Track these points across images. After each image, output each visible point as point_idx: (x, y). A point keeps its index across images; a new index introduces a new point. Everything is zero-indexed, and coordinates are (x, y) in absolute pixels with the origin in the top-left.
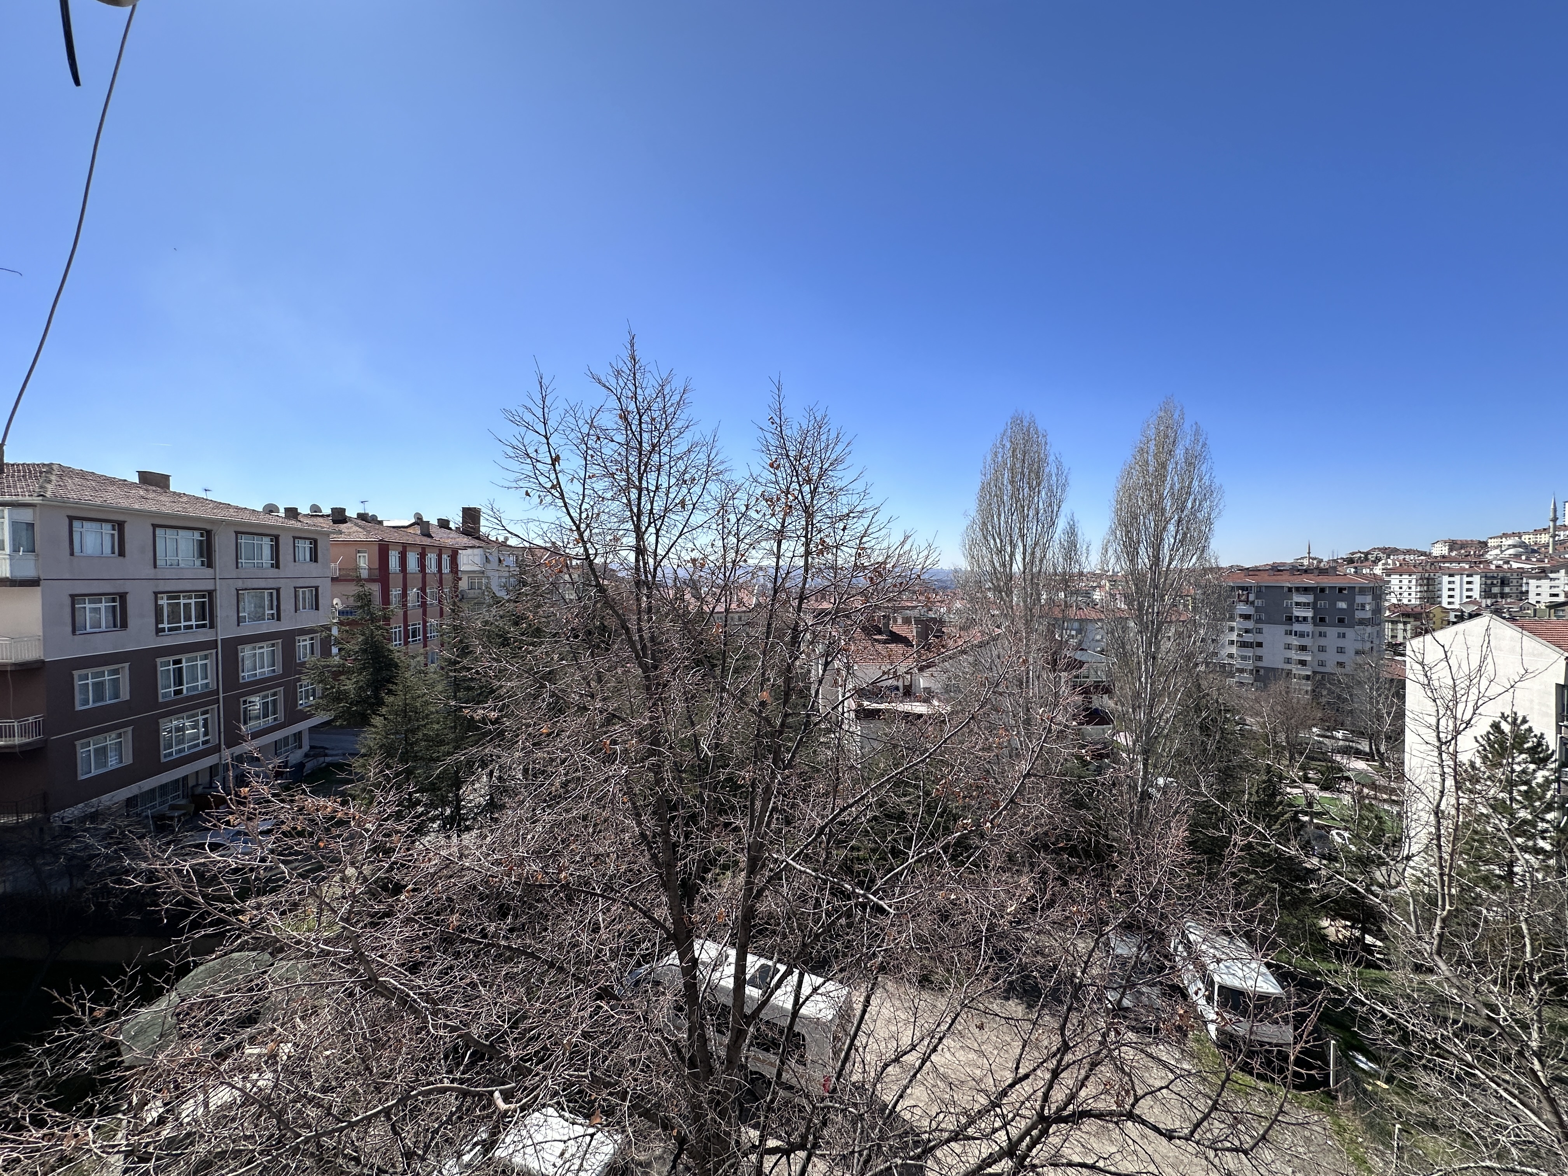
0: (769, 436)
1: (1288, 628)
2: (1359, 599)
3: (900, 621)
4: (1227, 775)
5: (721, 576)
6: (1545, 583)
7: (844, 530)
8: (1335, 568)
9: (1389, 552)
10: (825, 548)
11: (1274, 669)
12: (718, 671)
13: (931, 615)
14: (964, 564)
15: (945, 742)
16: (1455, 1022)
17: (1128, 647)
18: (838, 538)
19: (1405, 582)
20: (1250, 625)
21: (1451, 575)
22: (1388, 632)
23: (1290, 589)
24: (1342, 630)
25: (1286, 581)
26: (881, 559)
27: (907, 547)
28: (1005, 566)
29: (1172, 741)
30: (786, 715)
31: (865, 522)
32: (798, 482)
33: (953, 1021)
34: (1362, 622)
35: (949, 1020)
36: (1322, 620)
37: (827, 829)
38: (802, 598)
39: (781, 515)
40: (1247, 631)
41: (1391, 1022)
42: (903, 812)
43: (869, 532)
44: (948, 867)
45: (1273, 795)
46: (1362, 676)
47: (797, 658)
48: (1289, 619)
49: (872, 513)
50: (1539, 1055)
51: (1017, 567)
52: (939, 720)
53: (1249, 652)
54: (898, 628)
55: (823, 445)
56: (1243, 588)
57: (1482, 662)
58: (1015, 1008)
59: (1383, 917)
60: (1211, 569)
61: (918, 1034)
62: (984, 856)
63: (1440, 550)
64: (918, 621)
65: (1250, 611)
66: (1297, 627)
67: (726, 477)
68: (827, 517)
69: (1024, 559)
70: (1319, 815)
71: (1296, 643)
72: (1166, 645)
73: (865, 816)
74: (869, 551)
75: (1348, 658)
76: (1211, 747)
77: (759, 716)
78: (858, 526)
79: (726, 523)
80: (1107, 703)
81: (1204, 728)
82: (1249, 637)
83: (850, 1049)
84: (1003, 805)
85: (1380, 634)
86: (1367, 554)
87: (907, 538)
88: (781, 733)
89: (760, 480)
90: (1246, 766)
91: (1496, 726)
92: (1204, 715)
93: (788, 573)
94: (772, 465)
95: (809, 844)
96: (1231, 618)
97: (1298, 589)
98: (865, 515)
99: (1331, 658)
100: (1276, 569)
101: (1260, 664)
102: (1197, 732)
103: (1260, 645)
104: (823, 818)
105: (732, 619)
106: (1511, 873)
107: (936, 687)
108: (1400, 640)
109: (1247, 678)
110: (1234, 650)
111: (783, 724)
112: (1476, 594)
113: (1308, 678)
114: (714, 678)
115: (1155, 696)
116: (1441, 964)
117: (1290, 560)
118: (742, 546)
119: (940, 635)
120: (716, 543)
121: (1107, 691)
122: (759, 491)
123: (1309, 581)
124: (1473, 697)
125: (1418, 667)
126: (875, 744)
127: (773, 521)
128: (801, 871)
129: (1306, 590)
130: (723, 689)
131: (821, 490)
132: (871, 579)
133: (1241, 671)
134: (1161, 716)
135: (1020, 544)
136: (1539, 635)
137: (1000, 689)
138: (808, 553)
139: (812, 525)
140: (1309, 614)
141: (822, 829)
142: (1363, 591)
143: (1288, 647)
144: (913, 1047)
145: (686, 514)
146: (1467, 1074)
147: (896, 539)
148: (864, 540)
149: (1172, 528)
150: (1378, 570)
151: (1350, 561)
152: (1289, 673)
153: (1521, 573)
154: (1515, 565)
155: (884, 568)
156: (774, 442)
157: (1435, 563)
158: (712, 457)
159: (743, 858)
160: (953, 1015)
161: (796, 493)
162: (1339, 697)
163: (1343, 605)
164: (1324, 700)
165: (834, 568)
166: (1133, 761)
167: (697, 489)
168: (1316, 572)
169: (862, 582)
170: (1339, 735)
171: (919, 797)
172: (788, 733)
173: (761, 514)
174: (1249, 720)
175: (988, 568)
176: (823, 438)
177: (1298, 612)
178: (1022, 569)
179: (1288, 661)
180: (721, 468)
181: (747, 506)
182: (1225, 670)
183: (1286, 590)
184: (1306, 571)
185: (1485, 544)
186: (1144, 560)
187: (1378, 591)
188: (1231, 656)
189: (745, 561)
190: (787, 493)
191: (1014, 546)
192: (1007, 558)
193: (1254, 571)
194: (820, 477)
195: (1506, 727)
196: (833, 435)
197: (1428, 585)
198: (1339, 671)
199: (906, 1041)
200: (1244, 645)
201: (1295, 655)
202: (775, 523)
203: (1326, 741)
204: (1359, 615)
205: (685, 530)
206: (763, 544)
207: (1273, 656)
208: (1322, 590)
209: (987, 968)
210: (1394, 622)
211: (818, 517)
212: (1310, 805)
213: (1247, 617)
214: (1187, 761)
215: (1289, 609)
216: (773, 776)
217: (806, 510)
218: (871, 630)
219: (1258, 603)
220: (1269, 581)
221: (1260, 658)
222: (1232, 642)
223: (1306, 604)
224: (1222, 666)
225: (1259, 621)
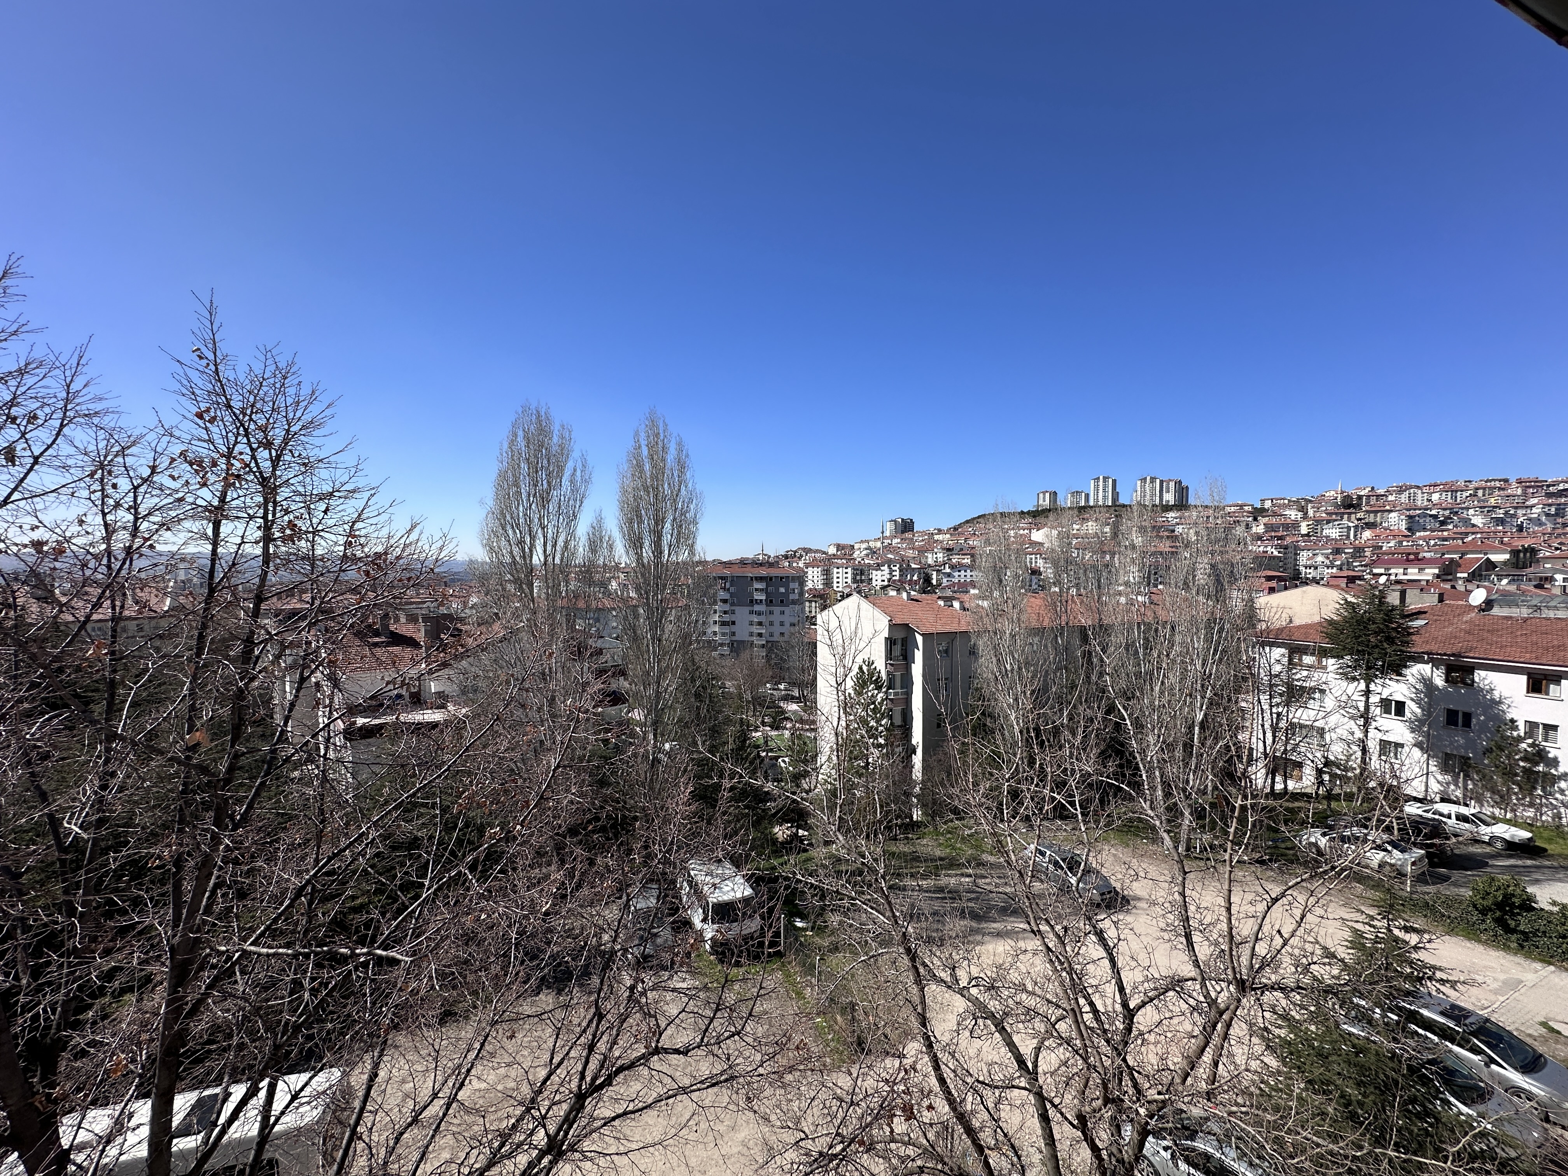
0: (195, 376)
1: (751, 608)
2: (792, 585)
3: (403, 620)
4: (715, 732)
5: (101, 569)
6: (879, 573)
7: (325, 512)
8: (777, 562)
9: (808, 551)
10: (294, 533)
11: (743, 642)
12: (98, 709)
13: (443, 610)
14: (481, 555)
15: (467, 750)
16: (847, 872)
17: (639, 632)
18: (315, 520)
19: (815, 573)
20: (727, 607)
21: (838, 568)
22: (807, 609)
23: (752, 578)
24: (782, 609)
25: (750, 572)
26: (380, 549)
27: (414, 536)
28: (524, 558)
29: (675, 711)
30: (237, 756)
31: (360, 504)
32: (249, 443)
33: (482, 1045)
34: (794, 602)
35: (477, 1046)
36: (771, 601)
37: (309, 889)
38: (259, 599)
39: (219, 487)
40: (725, 612)
41: (816, 887)
42: (416, 838)
43: (364, 516)
44: (477, 888)
45: (745, 741)
46: (794, 641)
47: (253, 679)
48: (752, 601)
49: (368, 494)
50: (883, 877)
51: (537, 559)
52: (457, 726)
53: (726, 630)
54: (403, 628)
55: (290, 401)
56: (722, 578)
57: (856, 628)
58: (547, 1000)
59: (808, 814)
60: (700, 563)
61: (440, 1078)
62: (512, 860)
63: (832, 550)
64: (426, 619)
65: (727, 596)
66: (757, 608)
67: (108, 421)
68: (297, 493)
69: (545, 551)
70: (771, 750)
71: (756, 620)
72: (669, 627)
73: (364, 856)
74: (362, 540)
75: (786, 629)
76: (703, 712)
77: (187, 765)
78: (350, 508)
79: (110, 490)
80: (623, 684)
81: (697, 696)
82: (727, 618)
83: (350, 1140)
84: (533, 804)
85: (803, 610)
86: (795, 552)
87: (413, 527)
88: (227, 781)
89: (177, 433)
90: (728, 721)
91: (861, 669)
92: (698, 683)
93: (234, 564)
94: (200, 416)
95: (281, 915)
96: (715, 603)
97: (756, 578)
98: (356, 495)
99: (777, 629)
100: (743, 562)
101: (734, 638)
102: (693, 700)
103: (734, 623)
104: (299, 874)
105: (124, 630)
106: (868, 764)
107: (450, 689)
108: (813, 614)
109: (726, 650)
110: (716, 628)
111: (231, 769)
112: (849, 581)
113: (763, 646)
114: (93, 722)
115: (662, 673)
116: (840, 837)
117: (751, 556)
118: (144, 526)
119: (457, 634)
120: (89, 519)
121: (623, 673)
122: (176, 449)
123: (763, 572)
124: (853, 651)
125: (826, 633)
126: (376, 769)
127: (205, 493)
128: (268, 955)
129: (760, 579)
130: (113, 736)
131: (288, 458)
132: (367, 573)
133: (722, 645)
134: (666, 690)
135: (540, 535)
136: (879, 607)
137: (527, 685)
138: (267, 539)
139: (275, 503)
140: (764, 598)
141: (299, 892)
142: (794, 579)
143: (751, 623)
144: (435, 1096)
145: (18, 471)
146: (852, 905)
147: (399, 526)
148: (359, 525)
149: (668, 526)
150: (801, 564)
151: (786, 557)
152: (752, 643)
153: (869, 565)
154: (867, 561)
155: (385, 561)
156: (202, 383)
157: (830, 558)
158: (74, 387)
159: (161, 970)
160: (481, 1039)
161: (247, 458)
162: (782, 659)
163: (782, 590)
164: (773, 662)
165: (311, 559)
166: (645, 733)
167: (41, 436)
168: (767, 565)
169: (353, 575)
170: (782, 687)
171: (435, 816)
172: (241, 778)
173: (182, 481)
174: (728, 684)
175: (508, 559)
176: (291, 391)
177: (757, 596)
178: (542, 559)
179: (751, 634)
180: (98, 406)
181: (153, 469)
182: (711, 645)
183: (749, 578)
184: (761, 565)
185: (853, 546)
186: (647, 553)
187: (801, 580)
188: (715, 633)
189: (151, 547)
190: (229, 456)
191: (533, 538)
192: (527, 550)
193: (728, 564)
194: (286, 441)
195: (865, 668)
196: (305, 391)
197: (827, 575)
198: (781, 639)
199: (425, 1094)
200: (723, 624)
201: (756, 629)
202: (207, 496)
203: (775, 693)
204: (791, 597)
205: (16, 496)
206: (187, 524)
207: (742, 633)
208: (771, 579)
209: (517, 974)
210: (810, 602)
211: (283, 493)
212: (766, 742)
213: (725, 601)
214: (686, 726)
215: (751, 594)
216: (216, 840)
217: (264, 481)
218: (364, 632)
219: (732, 589)
220: (738, 572)
221: (734, 634)
222: (715, 622)
223: (762, 590)
224: (709, 642)
225: (732, 604)
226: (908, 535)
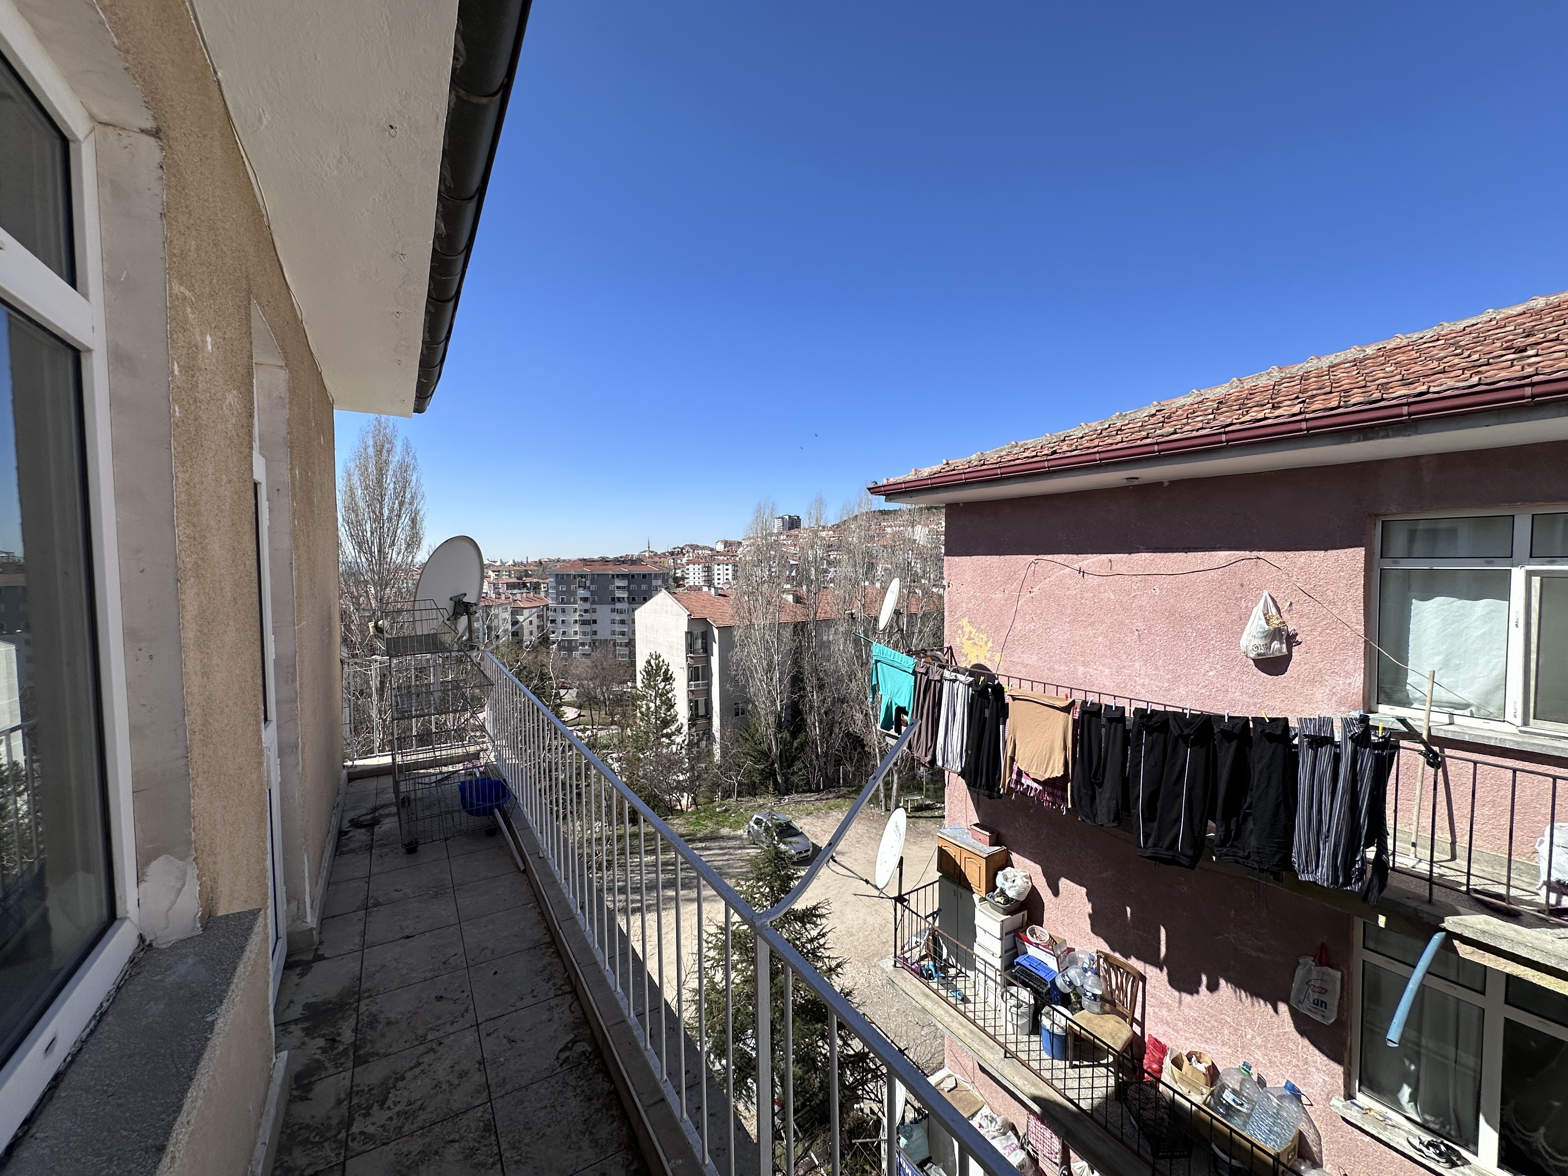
1: (612, 606)
11: (604, 641)
19: (696, 569)
20: (587, 606)
21: (719, 565)
23: (613, 576)
25: (611, 570)
36: (634, 599)
40: (586, 611)
48: (613, 599)
53: (587, 628)
56: (582, 576)
63: (720, 547)
65: (586, 594)
66: (618, 606)
71: (618, 618)
82: (587, 616)
91: (649, 662)
96: (575, 602)
97: (618, 576)
100: (605, 561)
101: (595, 637)
103: (595, 622)
109: (587, 649)
110: (577, 628)
112: (730, 577)
123: (625, 569)
129: (622, 577)
133: (583, 644)
140: (626, 596)
142: (657, 576)
143: (613, 622)
150: (684, 561)
152: (615, 642)
157: (715, 553)
163: (645, 588)
168: (629, 562)
177: (619, 594)
179: (613, 633)
183: (610, 576)
184: (623, 562)
188: (576, 633)
197: (708, 571)
200: (584, 623)
201: (618, 628)
207: (604, 630)
208: (633, 576)
213: (585, 600)
215: (613, 592)
219: (593, 588)
220: (599, 570)
221: (595, 633)
222: (576, 622)
223: (624, 588)
224: (570, 641)
225: (593, 602)
226: (794, 532)
